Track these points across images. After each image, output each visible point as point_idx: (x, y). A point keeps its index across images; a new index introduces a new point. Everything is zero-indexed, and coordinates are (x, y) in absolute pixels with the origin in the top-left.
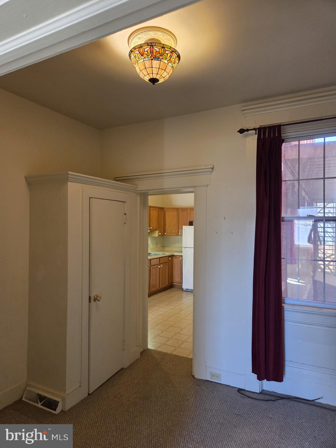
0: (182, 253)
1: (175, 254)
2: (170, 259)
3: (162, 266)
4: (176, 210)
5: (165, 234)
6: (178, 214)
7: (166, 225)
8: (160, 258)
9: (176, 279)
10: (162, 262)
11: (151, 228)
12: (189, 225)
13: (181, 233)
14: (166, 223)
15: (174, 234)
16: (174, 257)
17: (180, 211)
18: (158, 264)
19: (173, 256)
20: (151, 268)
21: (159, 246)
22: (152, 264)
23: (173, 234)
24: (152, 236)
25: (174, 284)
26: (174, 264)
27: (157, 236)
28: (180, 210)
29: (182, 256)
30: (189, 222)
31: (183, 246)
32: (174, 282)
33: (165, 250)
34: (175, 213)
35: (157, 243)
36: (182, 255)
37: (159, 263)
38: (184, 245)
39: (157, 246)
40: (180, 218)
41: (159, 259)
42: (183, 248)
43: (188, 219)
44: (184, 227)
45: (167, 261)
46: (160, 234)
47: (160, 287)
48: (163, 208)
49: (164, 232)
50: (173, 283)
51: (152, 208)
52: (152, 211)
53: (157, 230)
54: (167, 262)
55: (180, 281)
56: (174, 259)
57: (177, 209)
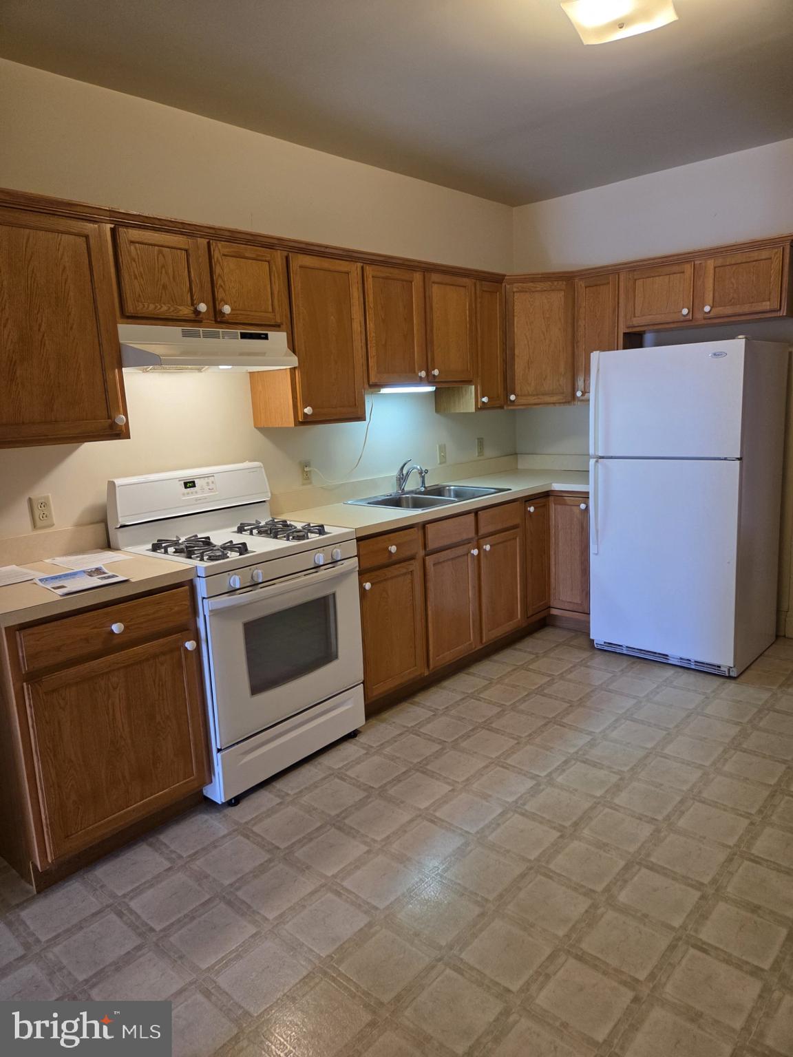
0: (588, 483)
1: (557, 487)
2: (532, 509)
3: (488, 547)
4: (562, 284)
5: (513, 397)
6: (572, 304)
7: (513, 355)
8: (476, 512)
9: (563, 596)
10: (491, 528)
11: (436, 372)
12: (624, 348)
13: (584, 393)
14: (513, 349)
15: (555, 399)
16: (551, 499)
17: (581, 284)
18: (468, 541)
19: (547, 494)
20: (430, 561)
21: (488, 453)
22: (432, 545)
23: (548, 399)
24: (453, 411)
25: (554, 612)
26: (553, 532)
27: (472, 409)
28: (583, 284)
29: (585, 496)
30: (625, 334)
31: (591, 452)
32: (553, 603)
33: (520, 467)
34: (558, 298)
35: (481, 443)
36: (588, 493)
37: (472, 534)
38: (596, 445)
39: (481, 452)
40: (582, 323)
41: (472, 516)
42: (592, 462)
43: (621, 319)
44: (595, 356)
45: (517, 521)
46: (485, 399)
47: (484, 640)
48: (495, 281)
49: (508, 388)
50: (550, 607)
51: (435, 277)
52: (436, 291)
53: (469, 382)
54: (515, 527)
55: (581, 604)
56: (552, 506)
57: (568, 279)
